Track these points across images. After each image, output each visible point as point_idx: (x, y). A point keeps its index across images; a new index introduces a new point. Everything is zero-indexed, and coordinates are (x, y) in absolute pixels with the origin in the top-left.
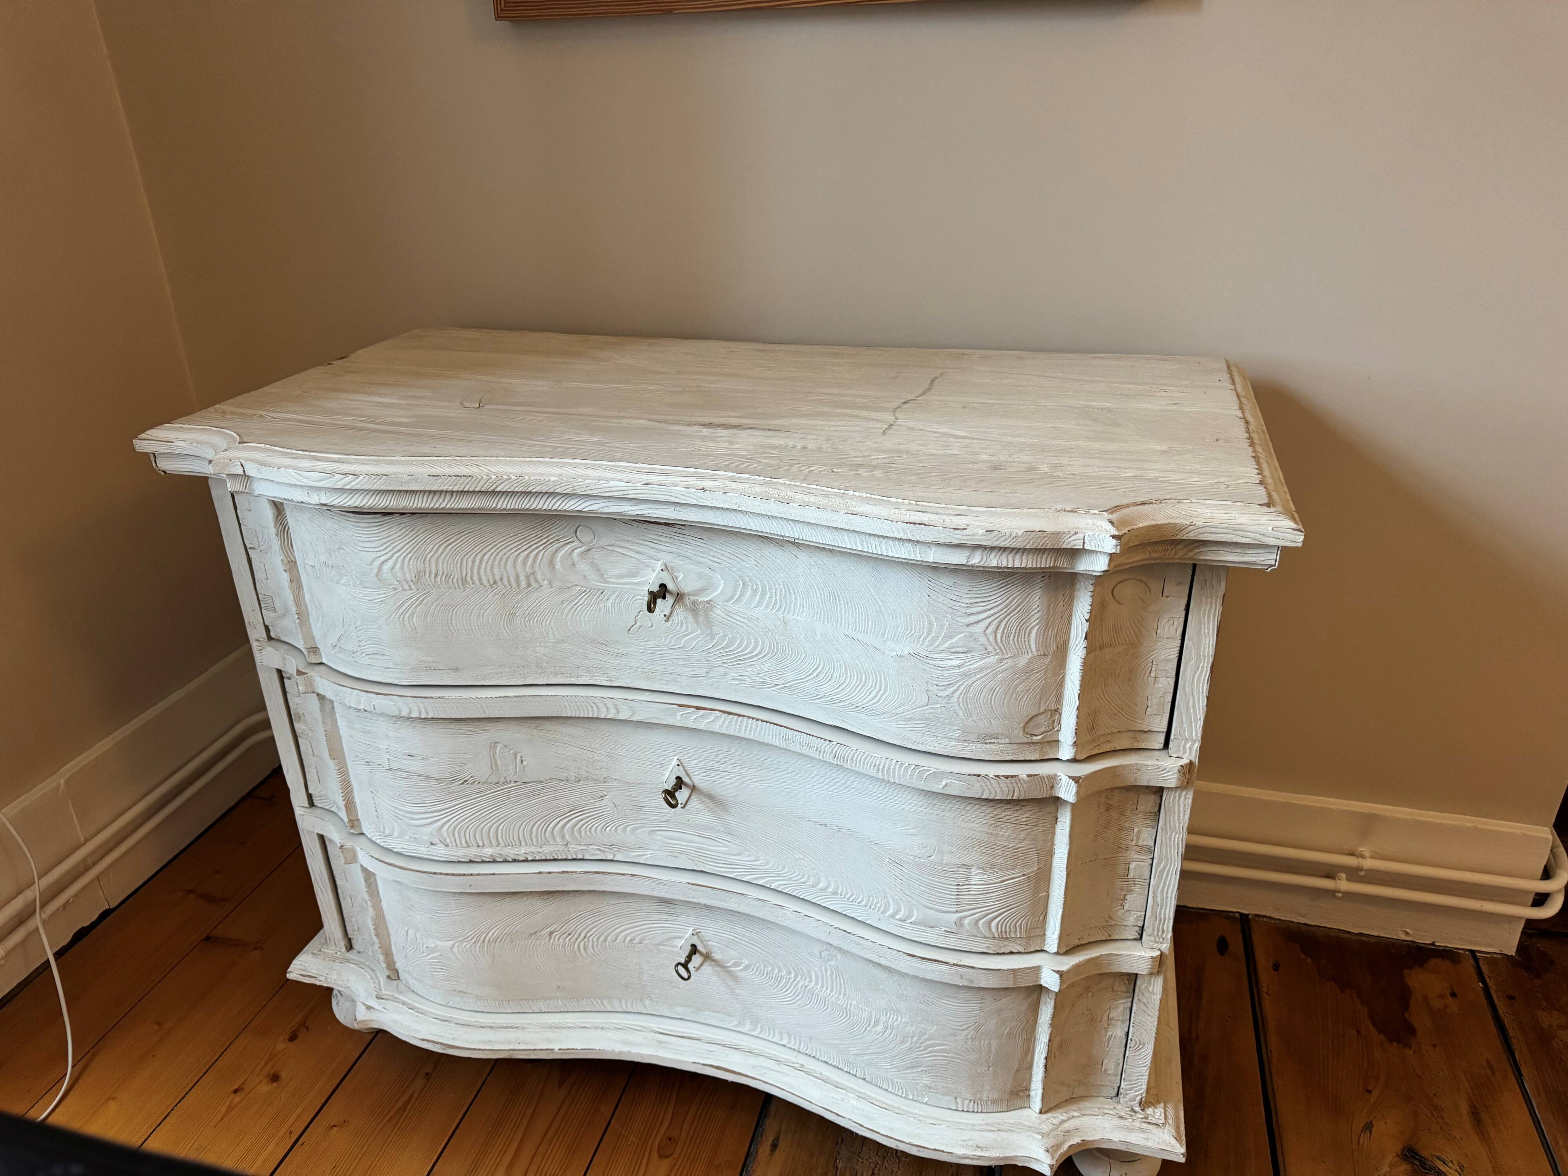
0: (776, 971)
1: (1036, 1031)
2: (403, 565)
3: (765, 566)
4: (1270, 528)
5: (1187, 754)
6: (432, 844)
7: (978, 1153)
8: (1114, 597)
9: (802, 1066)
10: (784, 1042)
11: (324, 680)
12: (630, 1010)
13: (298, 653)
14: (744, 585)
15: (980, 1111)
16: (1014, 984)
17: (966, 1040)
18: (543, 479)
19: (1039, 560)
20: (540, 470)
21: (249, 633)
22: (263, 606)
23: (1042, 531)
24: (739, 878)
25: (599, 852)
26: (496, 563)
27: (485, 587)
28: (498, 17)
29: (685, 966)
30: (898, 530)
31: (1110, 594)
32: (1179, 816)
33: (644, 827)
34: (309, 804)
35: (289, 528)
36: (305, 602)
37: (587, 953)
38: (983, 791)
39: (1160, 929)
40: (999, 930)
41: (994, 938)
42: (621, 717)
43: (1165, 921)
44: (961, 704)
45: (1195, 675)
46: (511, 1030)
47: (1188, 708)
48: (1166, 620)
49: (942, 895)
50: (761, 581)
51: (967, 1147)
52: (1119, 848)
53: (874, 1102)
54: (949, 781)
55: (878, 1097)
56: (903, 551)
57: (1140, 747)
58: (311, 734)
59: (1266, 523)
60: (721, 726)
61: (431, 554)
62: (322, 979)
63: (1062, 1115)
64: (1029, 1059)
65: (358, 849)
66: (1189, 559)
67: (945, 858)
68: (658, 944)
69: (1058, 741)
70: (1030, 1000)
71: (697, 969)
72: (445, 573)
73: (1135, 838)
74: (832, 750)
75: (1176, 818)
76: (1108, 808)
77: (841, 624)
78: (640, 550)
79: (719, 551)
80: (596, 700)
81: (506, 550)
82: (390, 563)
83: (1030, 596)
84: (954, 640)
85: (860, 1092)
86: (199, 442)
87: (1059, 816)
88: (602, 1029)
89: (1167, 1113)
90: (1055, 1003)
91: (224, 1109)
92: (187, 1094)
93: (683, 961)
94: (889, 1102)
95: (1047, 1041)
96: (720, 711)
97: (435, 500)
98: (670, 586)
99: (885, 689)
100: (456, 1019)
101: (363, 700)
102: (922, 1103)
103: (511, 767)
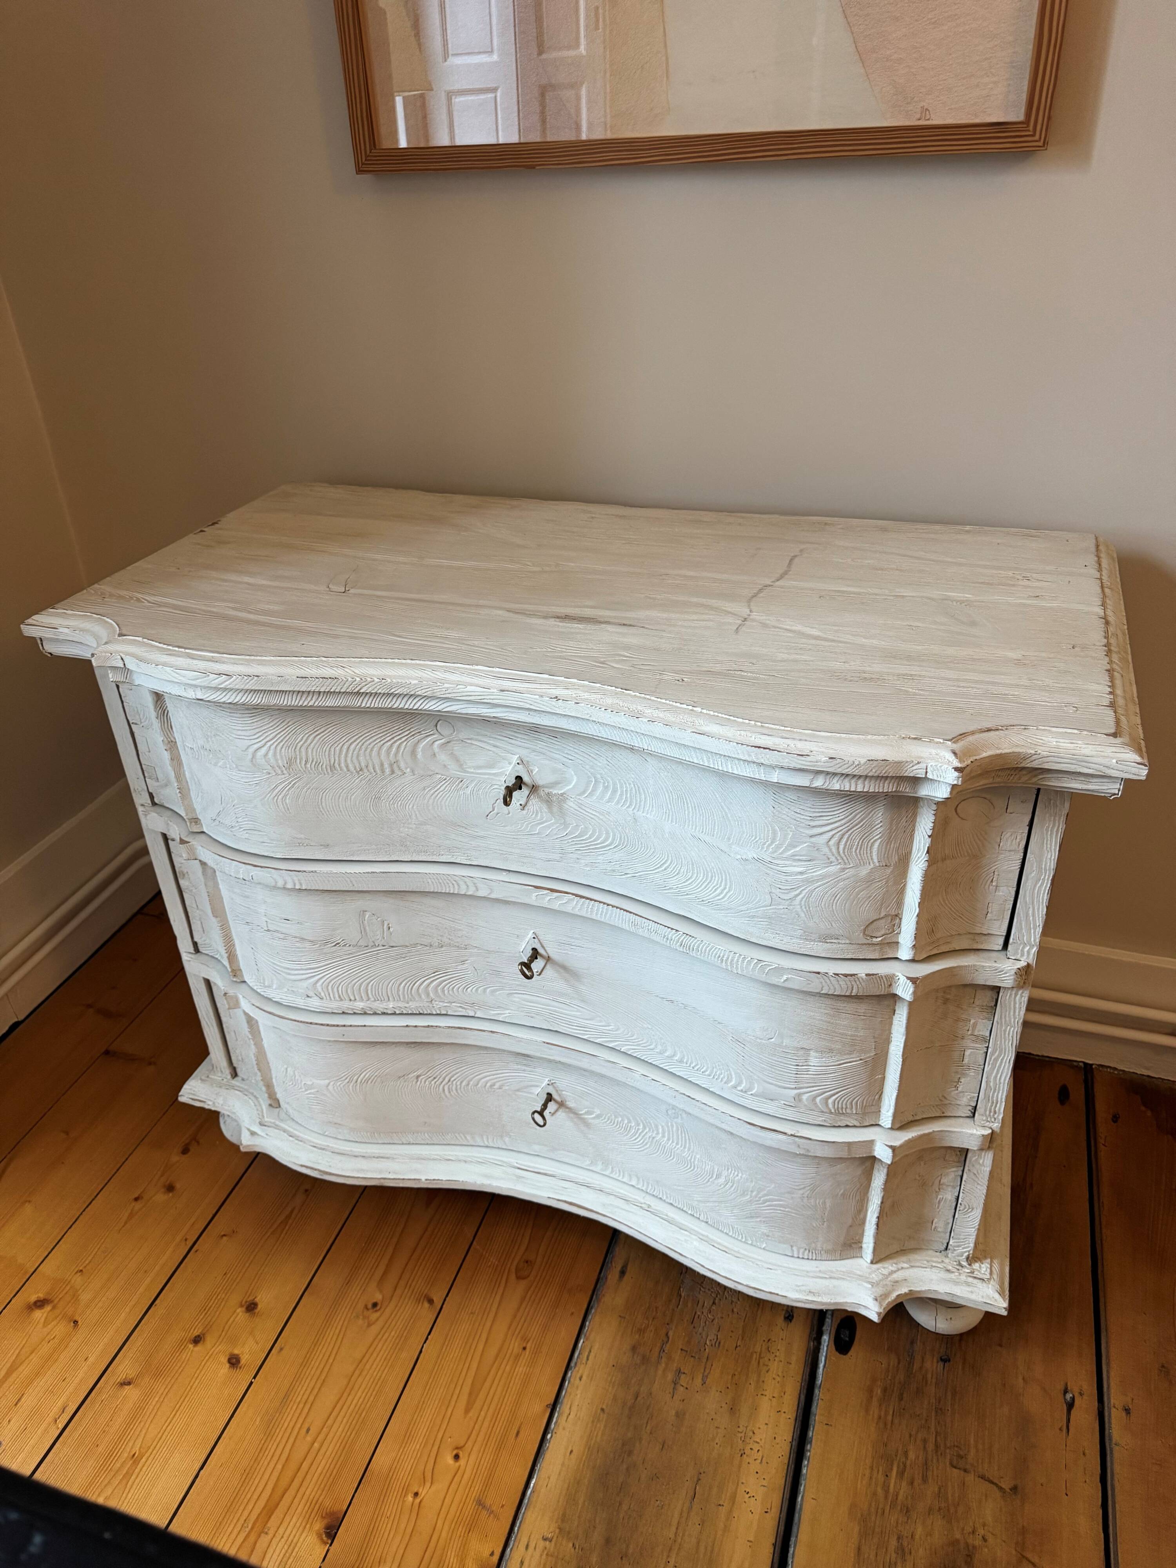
0: (626, 1122)
1: (870, 1193)
2: (275, 753)
3: (617, 766)
4: (1114, 761)
5: (1025, 957)
6: (308, 996)
7: (810, 1298)
8: (957, 814)
9: (649, 1206)
10: (633, 1183)
11: (205, 850)
12: (491, 1144)
13: (180, 820)
14: (596, 781)
15: (814, 1258)
16: (849, 1155)
17: (802, 1198)
18: (404, 682)
19: (881, 785)
20: (402, 672)
21: (134, 798)
22: (146, 775)
23: (885, 760)
24: (591, 1040)
25: (460, 1009)
26: (362, 752)
27: (352, 773)
28: (359, 171)
29: (541, 1113)
30: (743, 753)
31: (954, 813)
32: (1015, 1012)
33: (502, 989)
34: (195, 950)
35: (168, 711)
36: (186, 778)
37: (451, 1095)
38: (823, 987)
39: (992, 1110)
40: (836, 1106)
41: (831, 1113)
42: (481, 893)
43: (997, 1103)
44: (803, 907)
45: (1035, 886)
46: (382, 1159)
47: (1027, 915)
48: (1009, 834)
49: (782, 1073)
50: (612, 779)
51: (800, 1291)
52: (954, 1037)
53: (716, 1245)
54: (790, 976)
55: (719, 1240)
56: (748, 771)
57: (979, 947)
58: (194, 891)
59: (1111, 755)
60: (573, 908)
61: (302, 743)
62: (210, 1103)
63: (892, 1266)
64: (862, 1216)
65: (241, 997)
66: (1033, 784)
67: (785, 1041)
68: (518, 1090)
69: (898, 943)
70: (864, 1167)
71: (553, 1114)
72: (315, 760)
73: (971, 1029)
74: (679, 939)
75: (1012, 1013)
76: (946, 1001)
77: (689, 825)
78: (498, 744)
79: (572, 749)
80: (457, 878)
81: (371, 740)
82: (264, 750)
83: (873, 812)
84: (798, 849)
85: (703, 1235)
86: (82, 630)
87: (897, 1008)
88: (465, 1162)
89: (993, 1269)
90: (888, 1171)
91: (127, 1214)
92: (93, 1200)
93: (539, 1109)
94: (730, 1246)
95: (879, 1203)
96: (573, 894)
97: (303, 699)
98: (526, 779)
99: (730, 887)
100: (332, 1147)
101: (243, 871)
102: (760, 1248)
103: (378, 933)
